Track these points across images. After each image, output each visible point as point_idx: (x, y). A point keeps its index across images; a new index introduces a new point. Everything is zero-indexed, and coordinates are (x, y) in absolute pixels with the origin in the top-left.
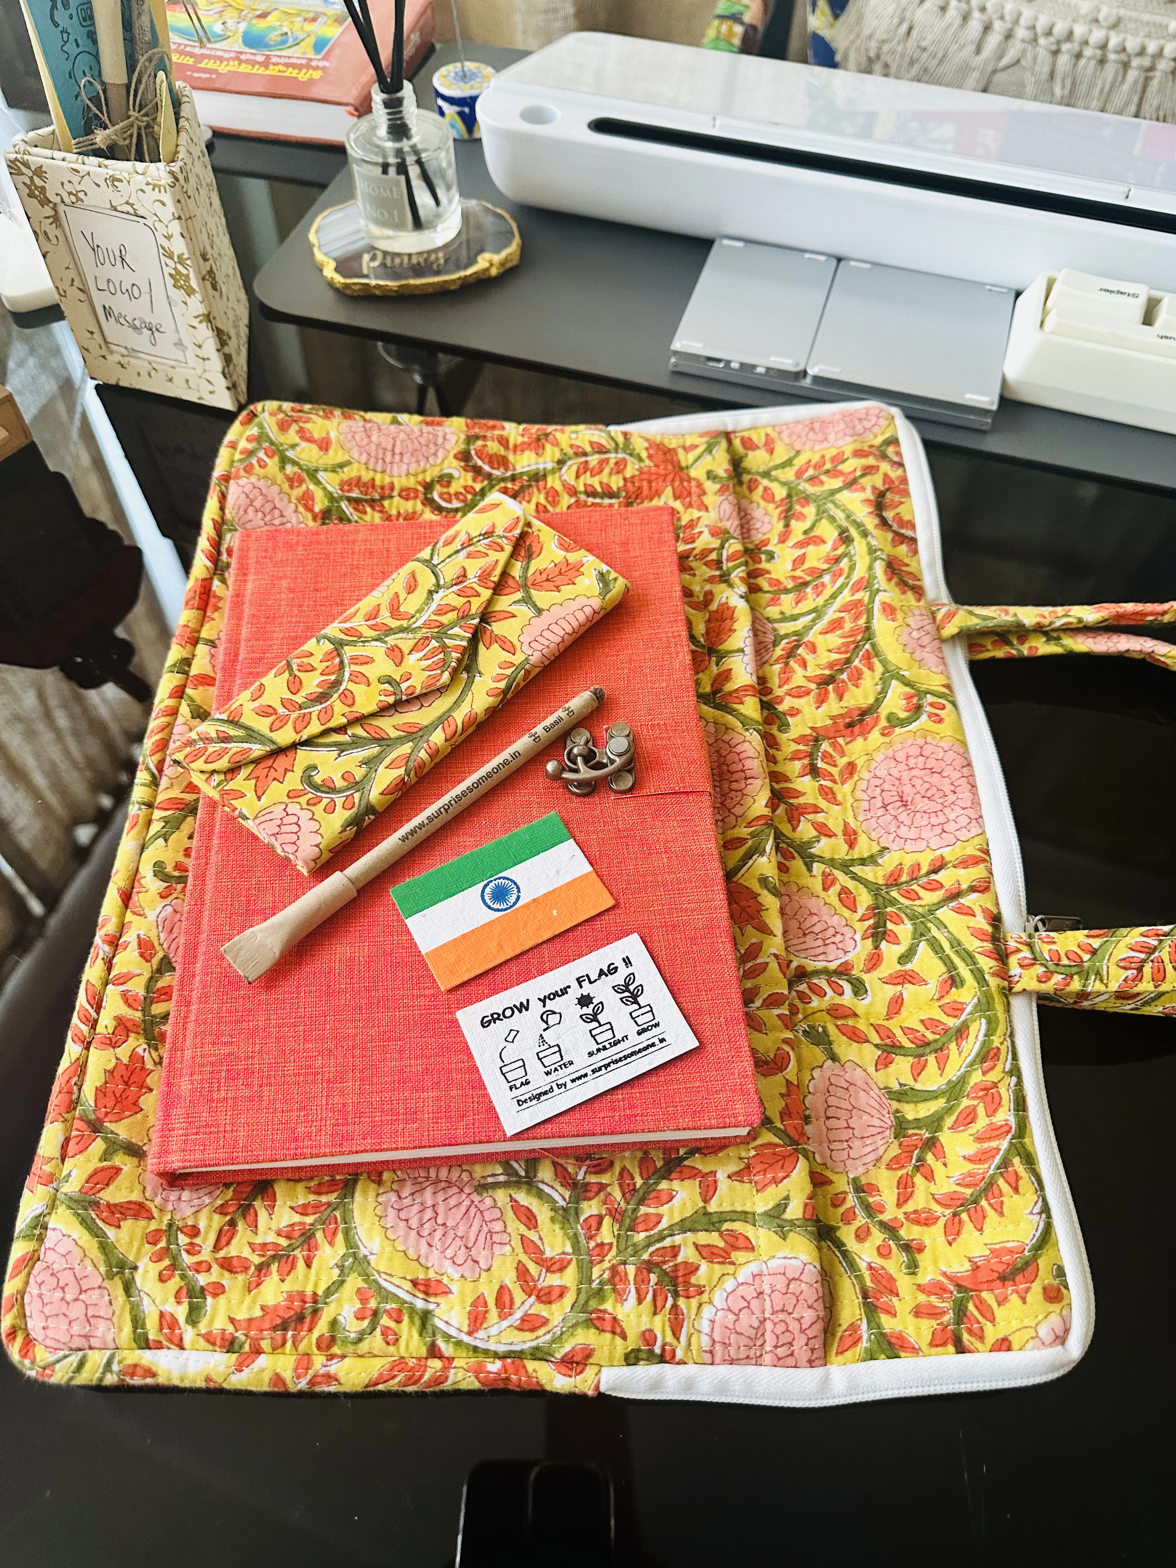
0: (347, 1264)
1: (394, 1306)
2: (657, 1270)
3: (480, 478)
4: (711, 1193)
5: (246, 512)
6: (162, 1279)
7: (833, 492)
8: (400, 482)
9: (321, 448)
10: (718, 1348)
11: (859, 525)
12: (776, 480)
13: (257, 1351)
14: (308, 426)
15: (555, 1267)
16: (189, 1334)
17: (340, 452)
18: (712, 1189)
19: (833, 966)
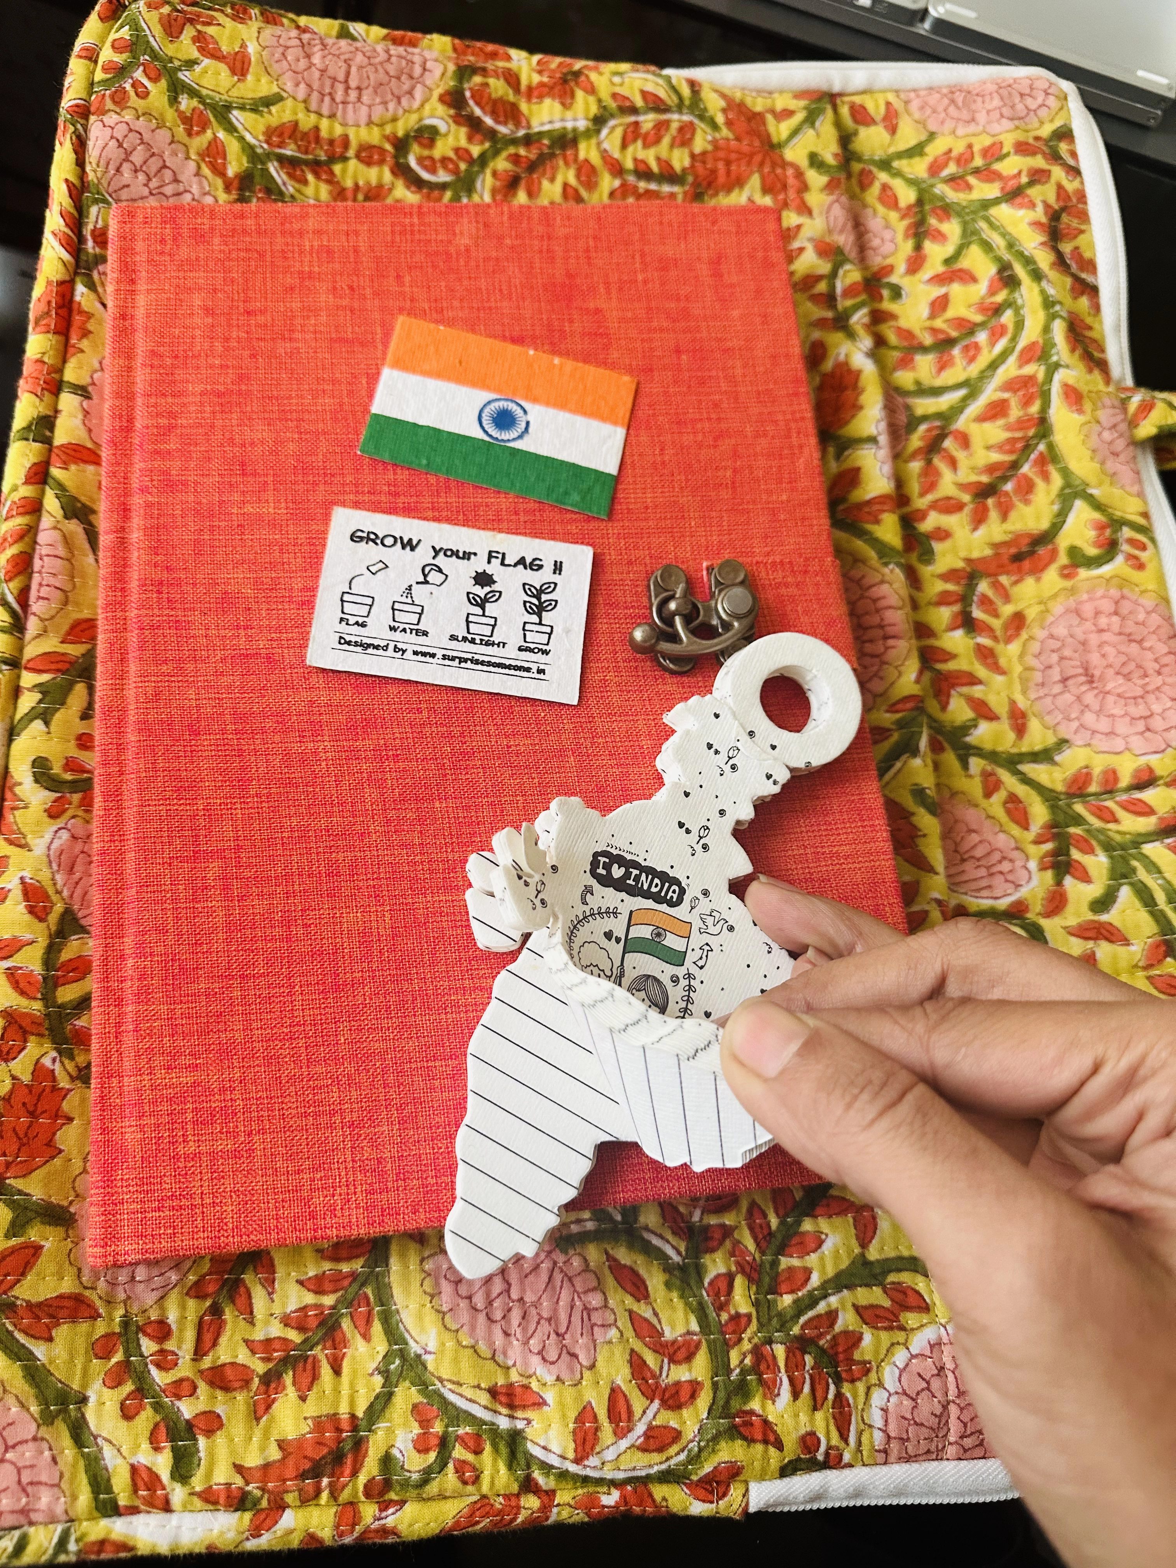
0: (392, 1367)
1: (468, 1429)
2: (812, 1349)
3: (478, 137)
4: (870, 1234)
5: (118, 170)
6: (127, 1414)
7: (986, 204)
8: (360, 135)
9: (233, 72)
10: (894, 1446)
11: (1028, 261)
12: (898, 174)
13: (280, 1507)
14: (211, 30)
15: (681, 1355)
16: (178, 1494)
17: (264, 79)
18: (870, 1228)
19: (1003, 904)
